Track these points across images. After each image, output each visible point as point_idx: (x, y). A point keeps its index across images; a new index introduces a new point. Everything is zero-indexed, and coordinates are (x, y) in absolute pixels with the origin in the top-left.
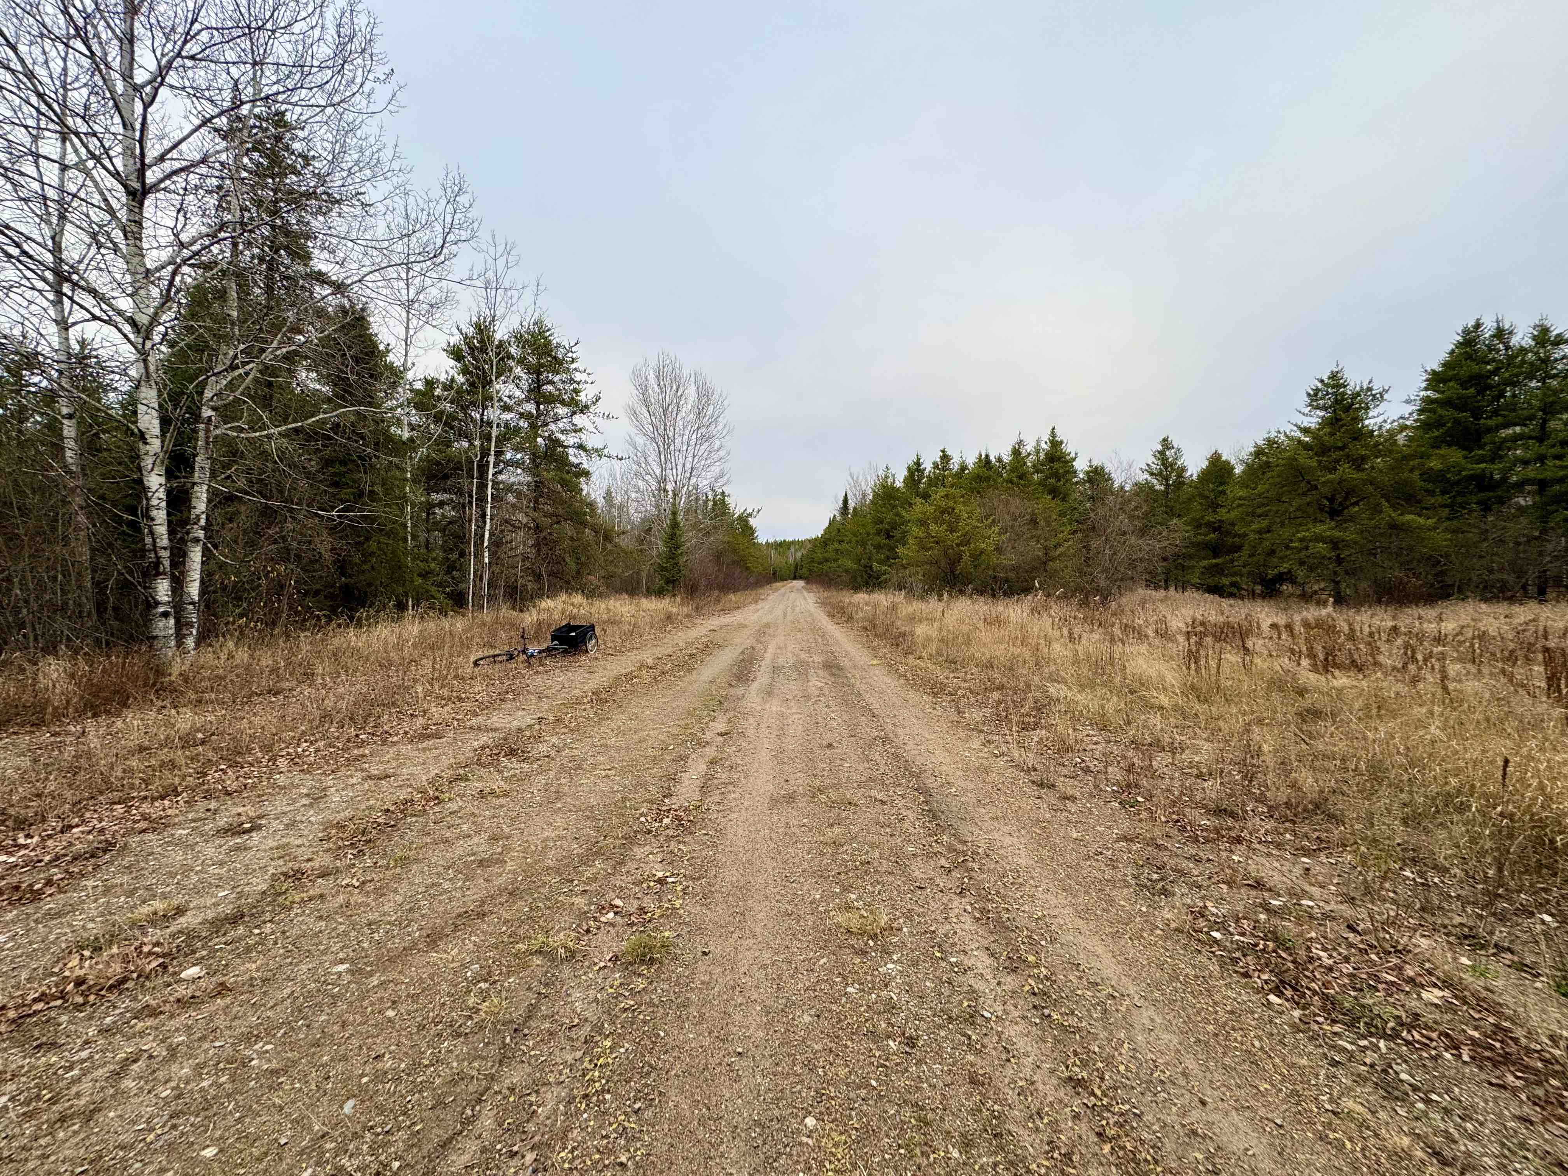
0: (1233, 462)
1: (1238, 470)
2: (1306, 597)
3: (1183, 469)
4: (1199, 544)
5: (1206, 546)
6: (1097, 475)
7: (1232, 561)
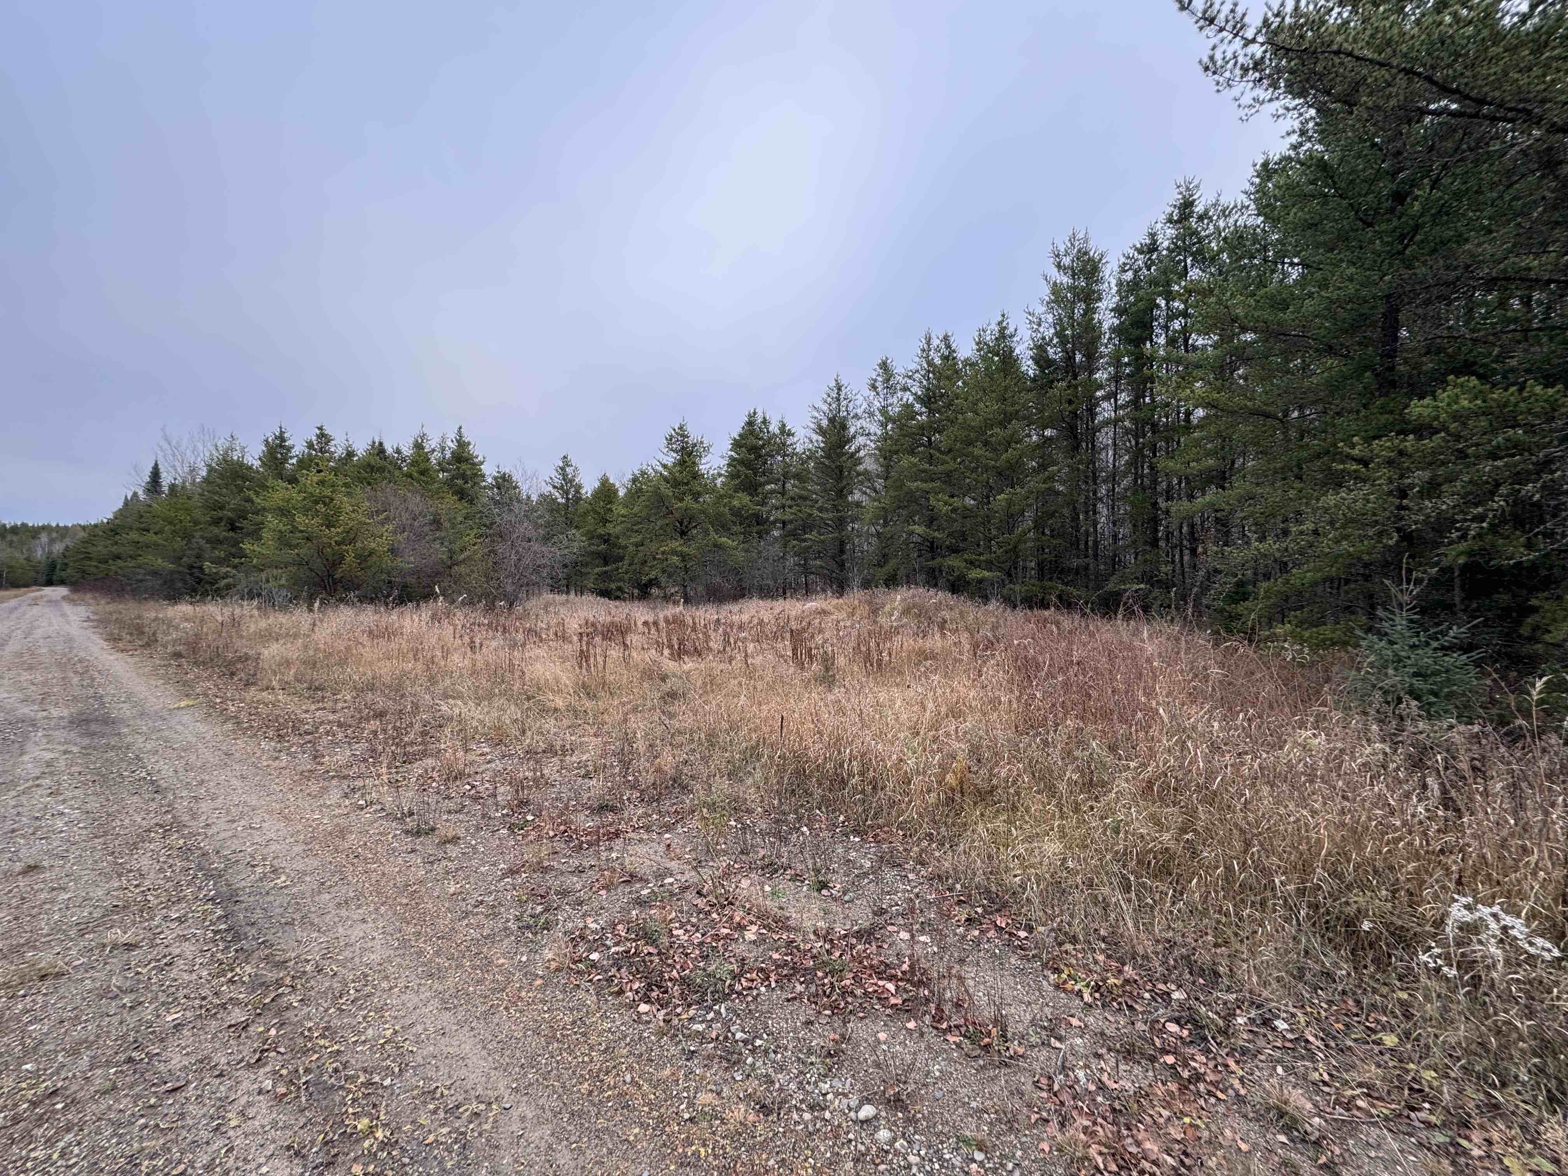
0: (617, 485)
1: (621, 493)
2: (667, 598)
3: (579, 487)
4: (593, 553)
5: (598, 554)
6: (504, 482)
7: (617, 569)
